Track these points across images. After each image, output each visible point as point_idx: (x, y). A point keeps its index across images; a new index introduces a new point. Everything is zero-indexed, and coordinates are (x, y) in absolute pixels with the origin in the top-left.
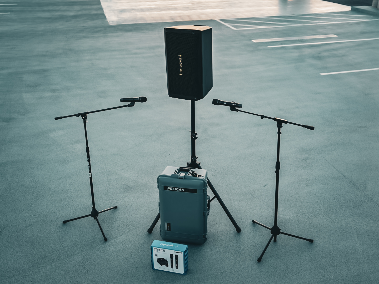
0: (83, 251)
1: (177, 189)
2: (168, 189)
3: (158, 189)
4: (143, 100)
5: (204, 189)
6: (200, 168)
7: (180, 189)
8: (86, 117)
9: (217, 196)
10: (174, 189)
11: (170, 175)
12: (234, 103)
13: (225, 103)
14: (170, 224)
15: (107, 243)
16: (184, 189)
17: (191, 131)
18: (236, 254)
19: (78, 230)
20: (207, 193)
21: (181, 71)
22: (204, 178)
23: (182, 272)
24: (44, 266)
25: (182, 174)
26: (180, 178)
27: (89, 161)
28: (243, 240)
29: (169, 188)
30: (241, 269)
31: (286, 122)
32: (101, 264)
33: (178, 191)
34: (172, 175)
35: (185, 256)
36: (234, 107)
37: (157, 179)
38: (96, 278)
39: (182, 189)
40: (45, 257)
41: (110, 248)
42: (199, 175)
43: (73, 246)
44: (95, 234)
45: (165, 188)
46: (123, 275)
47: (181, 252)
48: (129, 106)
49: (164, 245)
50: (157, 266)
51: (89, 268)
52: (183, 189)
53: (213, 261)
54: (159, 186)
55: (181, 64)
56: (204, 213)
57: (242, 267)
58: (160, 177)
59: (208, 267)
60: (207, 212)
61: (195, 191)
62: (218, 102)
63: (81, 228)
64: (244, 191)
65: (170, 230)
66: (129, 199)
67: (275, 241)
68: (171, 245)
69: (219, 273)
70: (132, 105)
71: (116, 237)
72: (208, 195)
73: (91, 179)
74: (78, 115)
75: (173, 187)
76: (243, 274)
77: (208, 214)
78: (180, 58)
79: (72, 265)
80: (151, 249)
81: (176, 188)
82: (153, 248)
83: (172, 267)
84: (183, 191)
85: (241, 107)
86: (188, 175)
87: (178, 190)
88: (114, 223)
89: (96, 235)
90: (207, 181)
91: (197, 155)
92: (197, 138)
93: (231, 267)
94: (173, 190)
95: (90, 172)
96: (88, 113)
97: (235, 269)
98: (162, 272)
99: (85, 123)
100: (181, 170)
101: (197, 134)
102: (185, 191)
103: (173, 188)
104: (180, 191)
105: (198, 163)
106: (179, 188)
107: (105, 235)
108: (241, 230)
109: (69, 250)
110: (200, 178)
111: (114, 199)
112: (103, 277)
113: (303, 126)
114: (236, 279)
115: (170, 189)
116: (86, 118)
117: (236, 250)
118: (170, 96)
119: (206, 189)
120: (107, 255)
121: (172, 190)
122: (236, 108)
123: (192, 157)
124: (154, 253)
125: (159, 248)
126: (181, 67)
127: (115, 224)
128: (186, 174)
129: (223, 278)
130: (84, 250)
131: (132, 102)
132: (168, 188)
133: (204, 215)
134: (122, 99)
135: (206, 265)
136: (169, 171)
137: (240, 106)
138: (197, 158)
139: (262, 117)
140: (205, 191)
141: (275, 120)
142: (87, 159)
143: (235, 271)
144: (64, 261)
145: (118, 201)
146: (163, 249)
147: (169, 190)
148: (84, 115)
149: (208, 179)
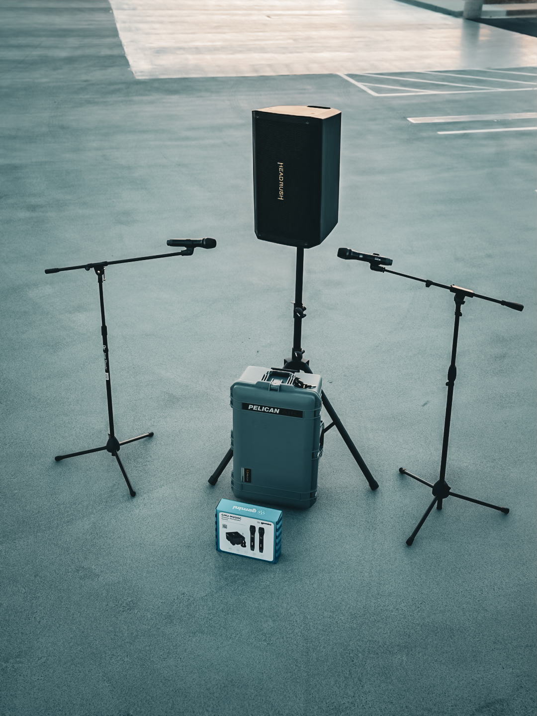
0: (92, 513)
1: (267, 409)
2: (249, 408)
3: (232, 407)
4: (210, 244)
5: (315, 411)
6: (308, 371)
7: (272, 409)
8: (104, 270)
9: (336, 422)
10: (261, 408)
11: (254, 382)
12: (377, 257)
13: (361, 256)
14: (250, 470)
15: (135, 500)
16: (279, 410)
17: (295, 302)
18: (368, 530)
19: (83, 474)
20: (320, 418)
21: (281, 193)
22: (315, 390)
23: (270, 558)
24: (23, 536)
25: (276, 382)
26: (273, 389)
27: (106, 351)
28: (380, 505)
29: (252, 406)
30: (376, 557)
31: (471, 295)
32: (125, 538)
33: (268, 412)
34: (258, 383)
35: (276, 530)
36: (377, 263)
37: (231, 389)
38: (116, 562)
39: (276, 410)
40: (24, 521)
41: (140, 508)
42: (306, 385)
43: (75, 504)
44: (114, 482)
45: (245, 406)
46: (165, 558)
47: (270, 523)
48: (183, 253)
49: (239, 508)
50: (225, 545)
51: (104, 545)
52: (277, 408)
53: (325, 541)
54: (234, 402)
55: (281, 179)
56: (313, 453)
57: (378, 554)
58: (235, 386)
59: (316, 551)
60: (318, 452)
61: (299, 414)
62: (348, 254)
63: (87, 470)
64: (386, 413)
65: (250, 481)
66: (175, 420)
67: (440, 508)
68: (253, 509)
69: (337, 563)
70: (189, 252)
71: (151, 489)
72: (322, 421)
73: (108, 382)
74: (88, 267)
75: (259, 406)
76: (380, 566)
77: (321, 455)
78: (281, 169)
79: (73, 538)
80: (216, 516)
81: (265, 407)
82: (220, 514)
83: (253, 547)
84: (278, 412)
85: (391, 264)
86: (286, 384)
88: (148, 463)
89: (115, 485)
90: (320, 396)
91: (303, 347)
92: (305, 315)
93: (358, 553)
94: (259, 409)
95: (107, 371)
96: (106, 264)
97: (366, 556)
98: (234, 556)
99: (100, 281)
100: (275, 374)
101: (305, 309)
103: (259, 407)
104: (271, 413)
105: (305, 362)
106: (270, 408)
107: (132, 486)
108: (377, 486)
109: (68, 509)
110: (308, 390)
111: (147, 419)
112: (129, 561)
113: (503, 303)
114: (366, 574)
115: (254, 409)
116: (102, 272)
117: (368, 522)
118: (259, 238)
119: (320, 410)
120: (135, 521)
121: (257, 411)
122: (381, 265)
123: (294, 350)
124: (221, 522)
125: (230, 515)
126: (282, 185)
127: (149, 466)
128: (282, 382)
129: (343, 572)
130: (95, 511)
131: (189, 247)
132: (250, 406)
133: (313, 457)
134: (171, 240)
135: (314, 547)
136: (253, 375)
137: (389, 262)
138: (304, 352)
139: (429, 283)
140: (316, 414)
141: (452, 289)
142: (103, 347)
143: (366, 560)
144: (58, 531)
145: (155, 424)
146: (238, 516)
147: (252, 409)
148: (99, 268)
149: (322, 392)
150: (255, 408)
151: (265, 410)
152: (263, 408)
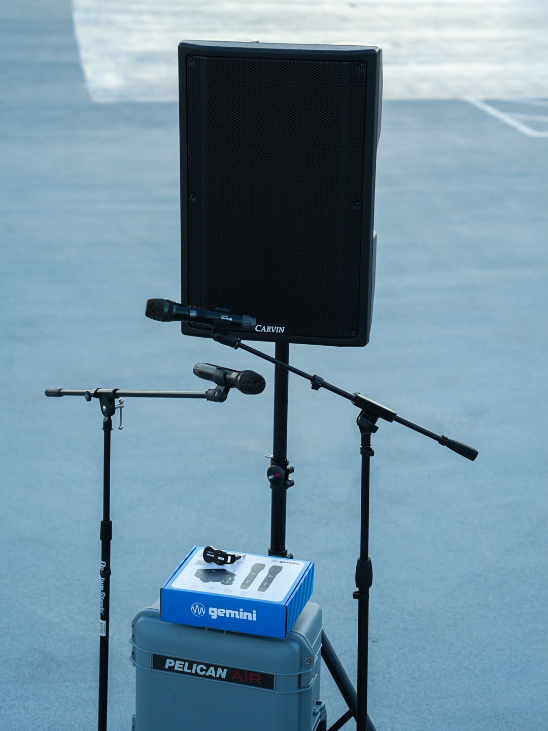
1: (202, 670)
2: (167, 667)
3: (134, 665)
5: (300, 676)
7: (212, 669)
10: (190, 667)
16: (225, 671)
17: (272, 456)
29: (173, 661)
33: (204, 676)
37: (133, 626)
39: (220, 670)
45: (159, 662)
52: (223, 668)
54: (136, 654)
61: (266, 681)
64: (481, 706)
66: (46, 705)
72: (319, 703)
75: (185, 661)
81: (198, 664)
84: (224, 676)
87: (204, 673)
92: (293, 483)
94: (186, 670)
101: (292, 470)
102: (229, 678)
103: (187, 664)
104: (210, 677)
106: (208, 666)
115: (176, 668)
121: (183, 672)
132: (168, 661)
147: (171, 669)
149: (324, 640)
150: (178, 666)
151: (199, 672)
152: (195, 665)
